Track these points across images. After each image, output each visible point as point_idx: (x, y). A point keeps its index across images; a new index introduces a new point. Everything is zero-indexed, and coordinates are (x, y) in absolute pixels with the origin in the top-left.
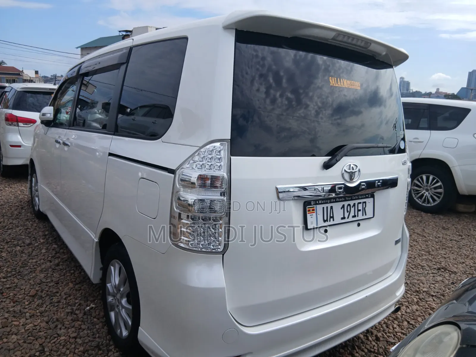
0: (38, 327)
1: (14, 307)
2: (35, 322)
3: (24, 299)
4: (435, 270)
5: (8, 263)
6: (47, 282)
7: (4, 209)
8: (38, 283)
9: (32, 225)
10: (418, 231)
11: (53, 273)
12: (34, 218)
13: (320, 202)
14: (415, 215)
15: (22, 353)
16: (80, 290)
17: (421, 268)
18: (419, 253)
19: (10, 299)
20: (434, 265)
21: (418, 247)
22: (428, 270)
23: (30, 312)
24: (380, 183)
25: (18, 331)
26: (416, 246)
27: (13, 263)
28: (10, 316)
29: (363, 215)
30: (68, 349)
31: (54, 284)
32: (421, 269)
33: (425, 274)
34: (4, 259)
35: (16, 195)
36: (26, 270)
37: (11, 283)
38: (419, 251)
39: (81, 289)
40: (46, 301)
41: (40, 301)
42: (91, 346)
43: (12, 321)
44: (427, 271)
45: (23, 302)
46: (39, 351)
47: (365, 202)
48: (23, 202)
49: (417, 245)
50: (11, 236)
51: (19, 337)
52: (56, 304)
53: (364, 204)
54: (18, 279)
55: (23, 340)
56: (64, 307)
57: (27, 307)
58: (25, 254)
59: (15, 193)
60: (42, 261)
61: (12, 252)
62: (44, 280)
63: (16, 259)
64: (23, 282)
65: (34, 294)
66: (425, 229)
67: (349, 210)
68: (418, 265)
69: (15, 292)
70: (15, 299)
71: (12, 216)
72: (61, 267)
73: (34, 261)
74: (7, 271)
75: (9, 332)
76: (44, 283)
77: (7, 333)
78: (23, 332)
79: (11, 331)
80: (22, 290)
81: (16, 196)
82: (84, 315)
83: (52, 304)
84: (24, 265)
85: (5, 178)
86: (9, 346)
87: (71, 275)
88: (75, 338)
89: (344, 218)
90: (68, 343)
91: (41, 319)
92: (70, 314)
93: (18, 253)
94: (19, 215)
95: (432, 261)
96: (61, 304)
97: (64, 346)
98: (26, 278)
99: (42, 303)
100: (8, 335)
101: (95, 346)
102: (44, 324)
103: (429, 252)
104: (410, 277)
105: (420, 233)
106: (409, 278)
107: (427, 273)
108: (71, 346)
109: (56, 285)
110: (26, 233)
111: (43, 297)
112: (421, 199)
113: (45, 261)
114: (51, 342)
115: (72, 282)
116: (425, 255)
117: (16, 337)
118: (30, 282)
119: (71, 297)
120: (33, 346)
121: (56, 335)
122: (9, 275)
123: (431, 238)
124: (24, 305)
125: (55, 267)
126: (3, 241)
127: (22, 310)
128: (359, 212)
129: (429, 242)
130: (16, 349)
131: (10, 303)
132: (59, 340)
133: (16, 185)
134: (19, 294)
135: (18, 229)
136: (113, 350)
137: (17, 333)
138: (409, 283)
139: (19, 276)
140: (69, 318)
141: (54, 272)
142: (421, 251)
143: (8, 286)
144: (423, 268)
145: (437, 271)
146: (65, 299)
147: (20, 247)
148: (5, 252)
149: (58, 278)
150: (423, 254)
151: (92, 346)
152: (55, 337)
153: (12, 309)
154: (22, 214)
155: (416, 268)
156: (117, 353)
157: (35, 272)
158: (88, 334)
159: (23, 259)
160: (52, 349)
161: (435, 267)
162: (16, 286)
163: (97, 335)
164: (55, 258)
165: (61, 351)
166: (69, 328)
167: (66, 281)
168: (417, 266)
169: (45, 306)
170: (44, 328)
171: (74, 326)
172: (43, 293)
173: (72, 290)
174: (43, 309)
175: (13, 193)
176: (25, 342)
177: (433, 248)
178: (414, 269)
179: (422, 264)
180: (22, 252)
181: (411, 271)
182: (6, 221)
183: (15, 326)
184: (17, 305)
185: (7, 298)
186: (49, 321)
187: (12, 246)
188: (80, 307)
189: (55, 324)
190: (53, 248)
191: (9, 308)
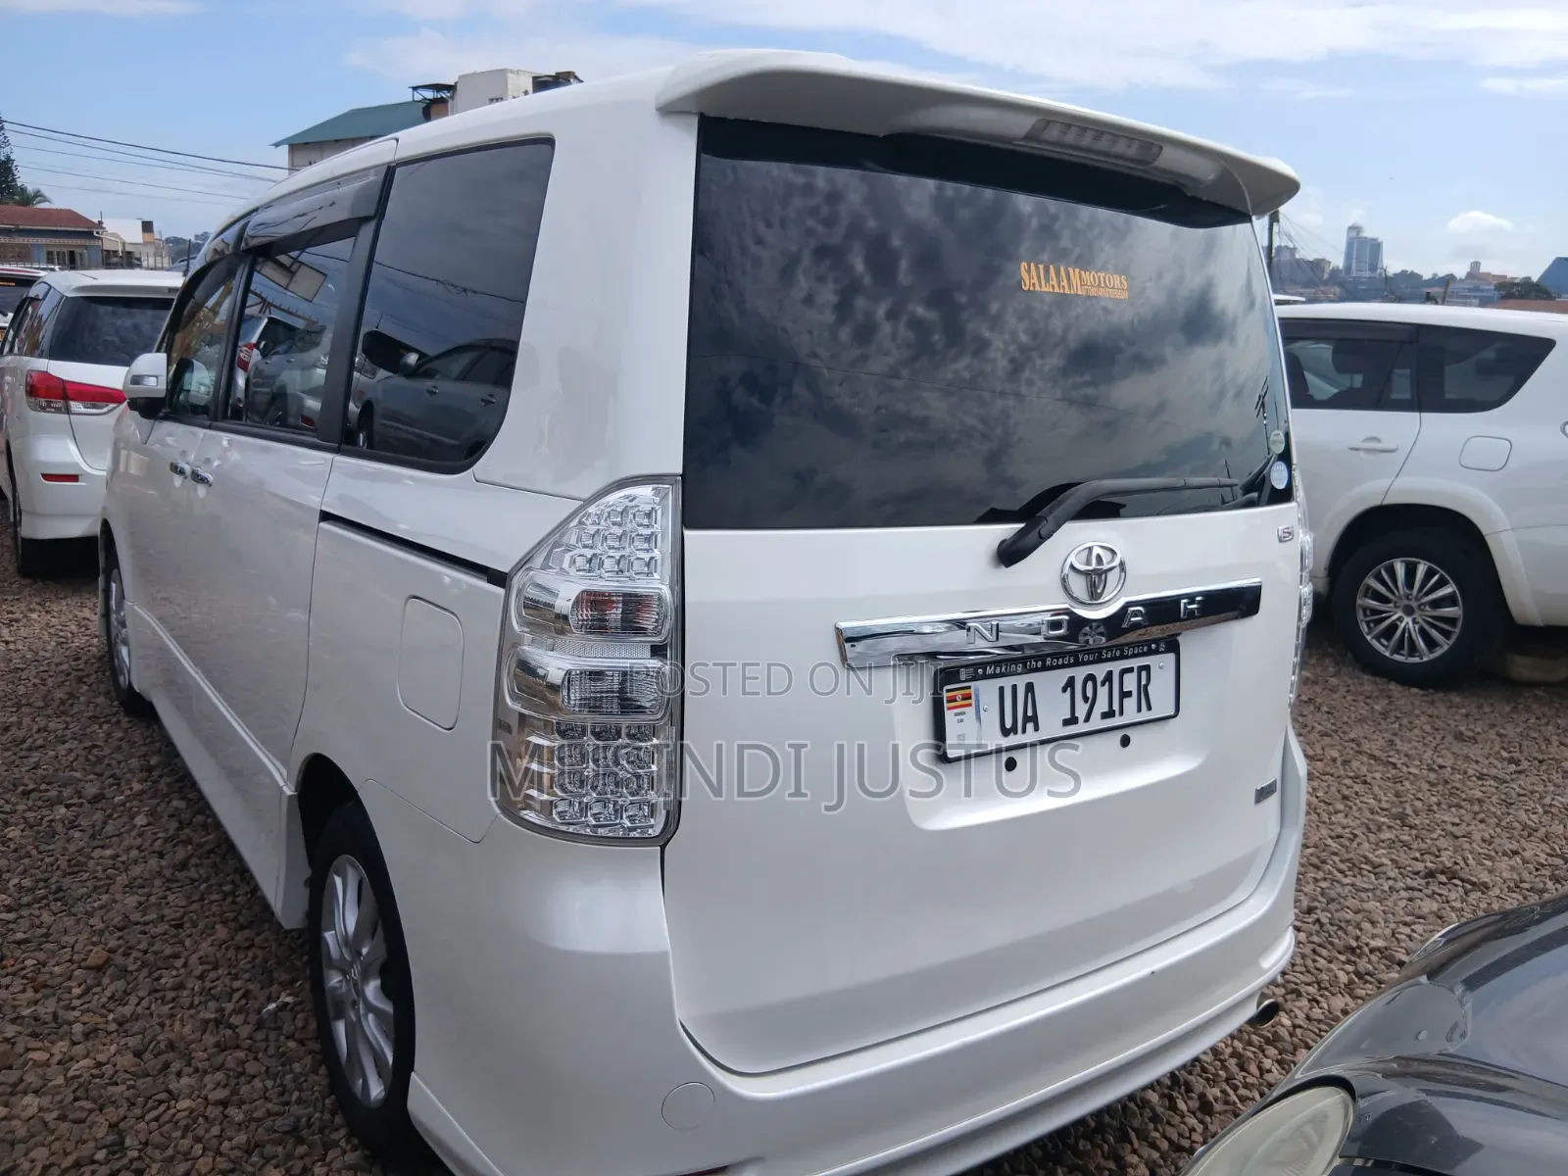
0: (108, 1070)
1: (36, 1003)
2: (99, 1052)
3: (70, 979)
4: (1416, 877)
5: (26, 861)
6: (146, 924)
7: (23, 682)
8: (115, 927)
9: (109, 735)
10: (1374, 747)
11: (168, 893)
12: (117, 712)
13: (989, 671)
14: (1368, 694)
15: (53, 1154)
16: (247, 948)
17: (1369, 872)
18: (1369, 819)
19: (23, 977)
20: (1416, 859)
21: (1367, 801)
22: (1395, 880)
23: (85, 1018)
24: (1195, 606)
25: (46, 1080)
26: (1362, 799)
27: (42, 860)
28: (20, 1033)
29: (1139, 710)
30: (198, 1140)
31: (167, 927)
32: (1372, 876)
33: (1383, 891)
34: (12, 846)
35: (62, 637)
36: (79, 884)
37: (32, 926)
38: (1369, 815)
39: (252, 945)
40: (137, 985)
41: (120, 984)
42: (271, 1130)
43: (28, 1050)
44: (1391, 882)
45: (65, 988)
46: (106, 1147)
47: (1147, 668)
48: (85, 658)
49: (1367, 793)
50: (40, 772)
51: (45, 1101)
52: (170, 995)
53: (1144, 673)
54: (55, 914)
55: (58, 1109)
56: (196, 1002)
57: (76, 1003)
58: (81, 831)
59: (61, 631)
60: (134, 853)
61: (40, 825)
62: (135, 917)
63: (50, 847)
64: (69, 922)
65: (100, 962)
66: (1397, 741)
67: (1090, 694)
68: (1362, 863)
69: (41, 956)
70: (42, 978)
71: (47, 705)
72: (192, 873)
73: (108, 852)
74: (19, 887)
75: (14, 1085)
76: (137, 923)
77: (9, 1090)
78: (60, 1086)
79: (21, 1080)
80: (65, 947)
81: (64, 640)
82: (256, 1030)
83: (158, 995)
84: (75, 865)
85: (28, 581)
86: (12, 1132)
87: (224, 899)
88: (224, 1104)
89: (1072, 720)
90: (201, 1119)
91: (118, 1045)
92: (211, 1026)
93: (59, 828)
94: (70, 701)
95: (1410, 849)
96: (185, 993)
97: (186, 1129)
98: (79, 908)
99: (125, 991)
100: (12, 1094)
101: (286, 1129)
102: (126, 1060)
103: (1402, 818)
104: (1333, 900)
105: (1377, 753)
106: (1328, 903)
107: (1390, 888)
108: (207, 1131)
109: (173, 931)
110: (87, 760)
111: (132, 972)
112: (1388, 639)
113: (144, 854)
114: (147, 1118)
115: (225, 923)
116: (1390, 827)
117: (37, 1100)
118: (91, 922)
119: (220, 971)
120: (87, 1131)
121: (163, 1096)
122: (25, 900)
123: (1413, 770)
124: (66, 996)
125: (173, 874)
126: (11, 787)
127: (61, 1012)
128: (1126, 701)
129: (1407, 784)
130: (33, 1140)
131: (24, 991)
132: (173, 1111)
133: (63, 602)
134: (53, 962)
135: (62, 749)
136: (343, 1143)
137: (42, 1087)
138: (1325, 920)
139: (59, 903)
140: (210, 1039)
141: (169, 889)
142: (1378, 813)
143: (20, 936)
144: (1377, 870)
145: (1423, 882)
146: (201, 977)
147: (67, 806)
148: (16, 825)
149: (182, 910)
150: (1383, 823)
151: (276, 1131)
152: (161, 1102)
153: (30, 1010)
154: (78, 698)
155: (1356, 870)
156: (356, 1153)
157: (108, 890)
158: (265, 1093)
159: (72, 848)
160: (147, 1140)
161: (1420, 866)
162: (47, 935)
163: (296, 1094)
164: (175, 846)
165: (176, 1146)
166: (205, 1072)
167: (207, 917)
168: (1357, 864)
169: (133, 1000)
170: (126, 1071)
171: (223, 1065)
172: (131, 959)
173: (224, 946)
174: (127, 1010)
175: (52, 631)
176: (63, 1118)
177: (1418, 804)
178: (1346, 876)
179: (1376, 857)
180: (72, 825)
181: (1337, 882)
182: (27, 721)
183: (36, 1064)
184: (46, 997)
185: (14, 974)
186: (146, 1050)
187: (40, 803)
188: (247, 1004)
189: (163, 1058)
190: (171, 810)
191: (19, 1006)
